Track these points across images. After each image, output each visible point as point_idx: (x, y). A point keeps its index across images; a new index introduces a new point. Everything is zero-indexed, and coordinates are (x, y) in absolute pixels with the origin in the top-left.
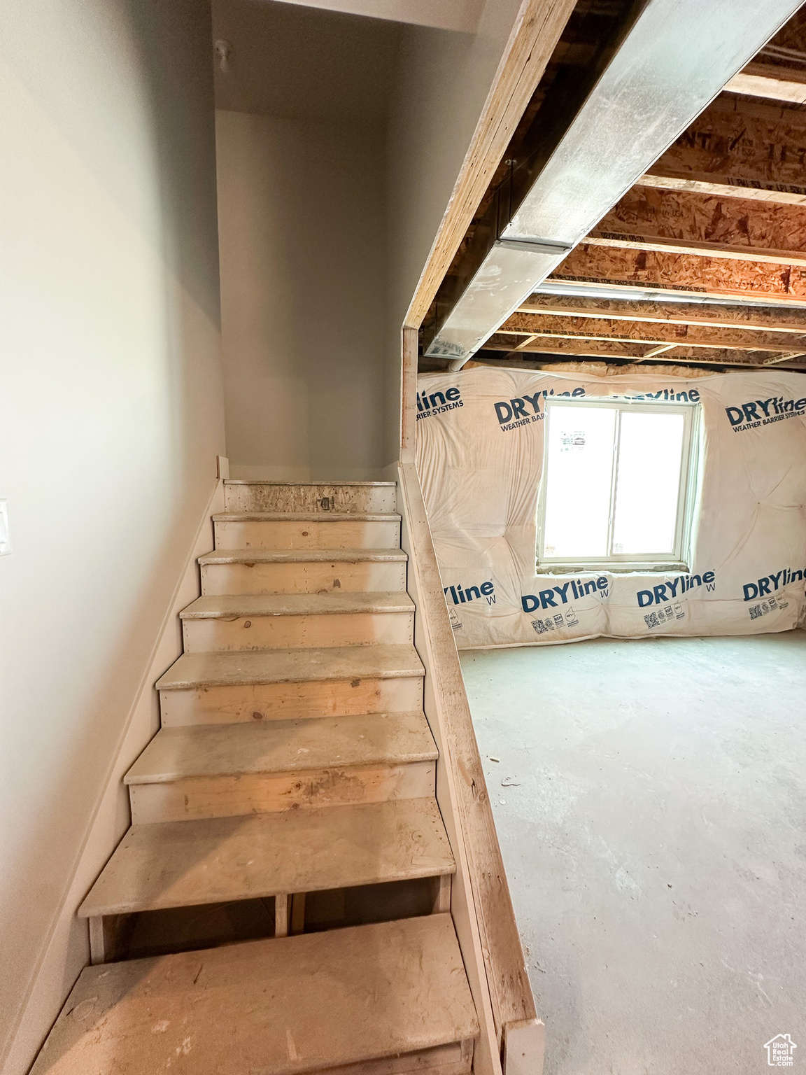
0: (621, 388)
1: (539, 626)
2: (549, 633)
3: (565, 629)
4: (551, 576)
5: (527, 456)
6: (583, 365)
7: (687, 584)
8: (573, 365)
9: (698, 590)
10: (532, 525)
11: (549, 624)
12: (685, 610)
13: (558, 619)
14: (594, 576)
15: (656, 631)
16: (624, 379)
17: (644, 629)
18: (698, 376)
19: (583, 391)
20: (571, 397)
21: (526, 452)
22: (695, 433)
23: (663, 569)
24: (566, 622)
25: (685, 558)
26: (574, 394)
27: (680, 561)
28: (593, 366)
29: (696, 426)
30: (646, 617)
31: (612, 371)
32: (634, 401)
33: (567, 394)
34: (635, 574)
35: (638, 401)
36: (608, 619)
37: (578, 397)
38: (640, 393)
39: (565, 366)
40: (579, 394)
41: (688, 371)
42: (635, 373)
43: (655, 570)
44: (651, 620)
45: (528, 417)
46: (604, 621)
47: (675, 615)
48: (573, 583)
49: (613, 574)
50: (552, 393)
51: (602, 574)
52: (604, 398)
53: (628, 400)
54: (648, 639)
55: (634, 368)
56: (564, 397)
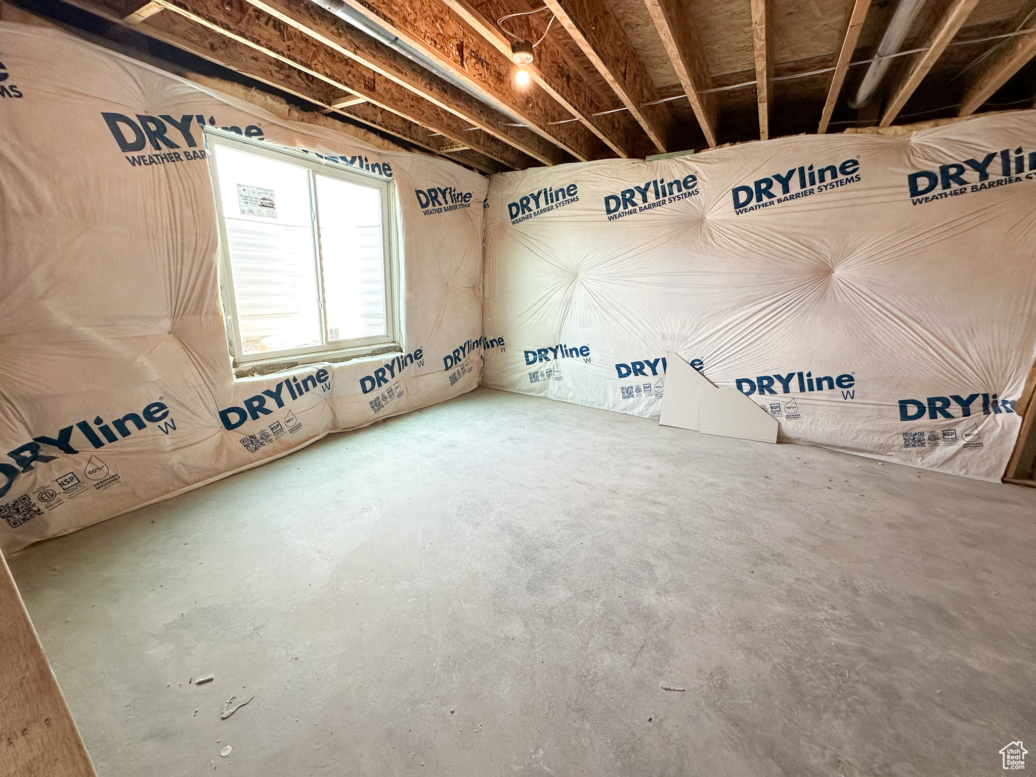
0: (310, 140)
1: (252, 442)
2: (267, 447)
3: (288, 438)
4: (257, 378)
5: (188, 212)
6: (254, 92)
7: (402, 363)
8: (240, 89)
9: (411, 368)
10: (216, 314)
11: (265, 436)
12: (402, 387)
13: (276, 428)
14: (312, 369)
15: (382, 414)
16: (312, 130)
17: (371, 415)
18: (388, 149)
19: (260, 133)
20: (243, 137)
21: (185, 205)
22: (393, 212)
23: (380, 352)
24: (286, 429)
25: (397, 339)
26: (248, 134)
27: (394, 342)
28: (269, 99)
29: (392, 204)
30: (371, 403)
31: (295, 114)
32: (327, 161)
33: (237, 130)
34: (354, 361)
35: (331, 162)
36: (334, 414)
37: (254, 139)
38: (334, 154)
39: (227, 86)
40: (254, 134)
41: (379, 140)
42: (325, 126)
43: (374, 353)
44: (376, 405)
45: (176, 150)
46: (330, 416)
47: (396, 394)
48: (287, 382)
49: (332, 364)
50: (212, 122)
51: (320, 366)
52: (290, 149)
53: (320, 159)
54: (376, 424)
55: (322, 120)
56: (233, 134)
